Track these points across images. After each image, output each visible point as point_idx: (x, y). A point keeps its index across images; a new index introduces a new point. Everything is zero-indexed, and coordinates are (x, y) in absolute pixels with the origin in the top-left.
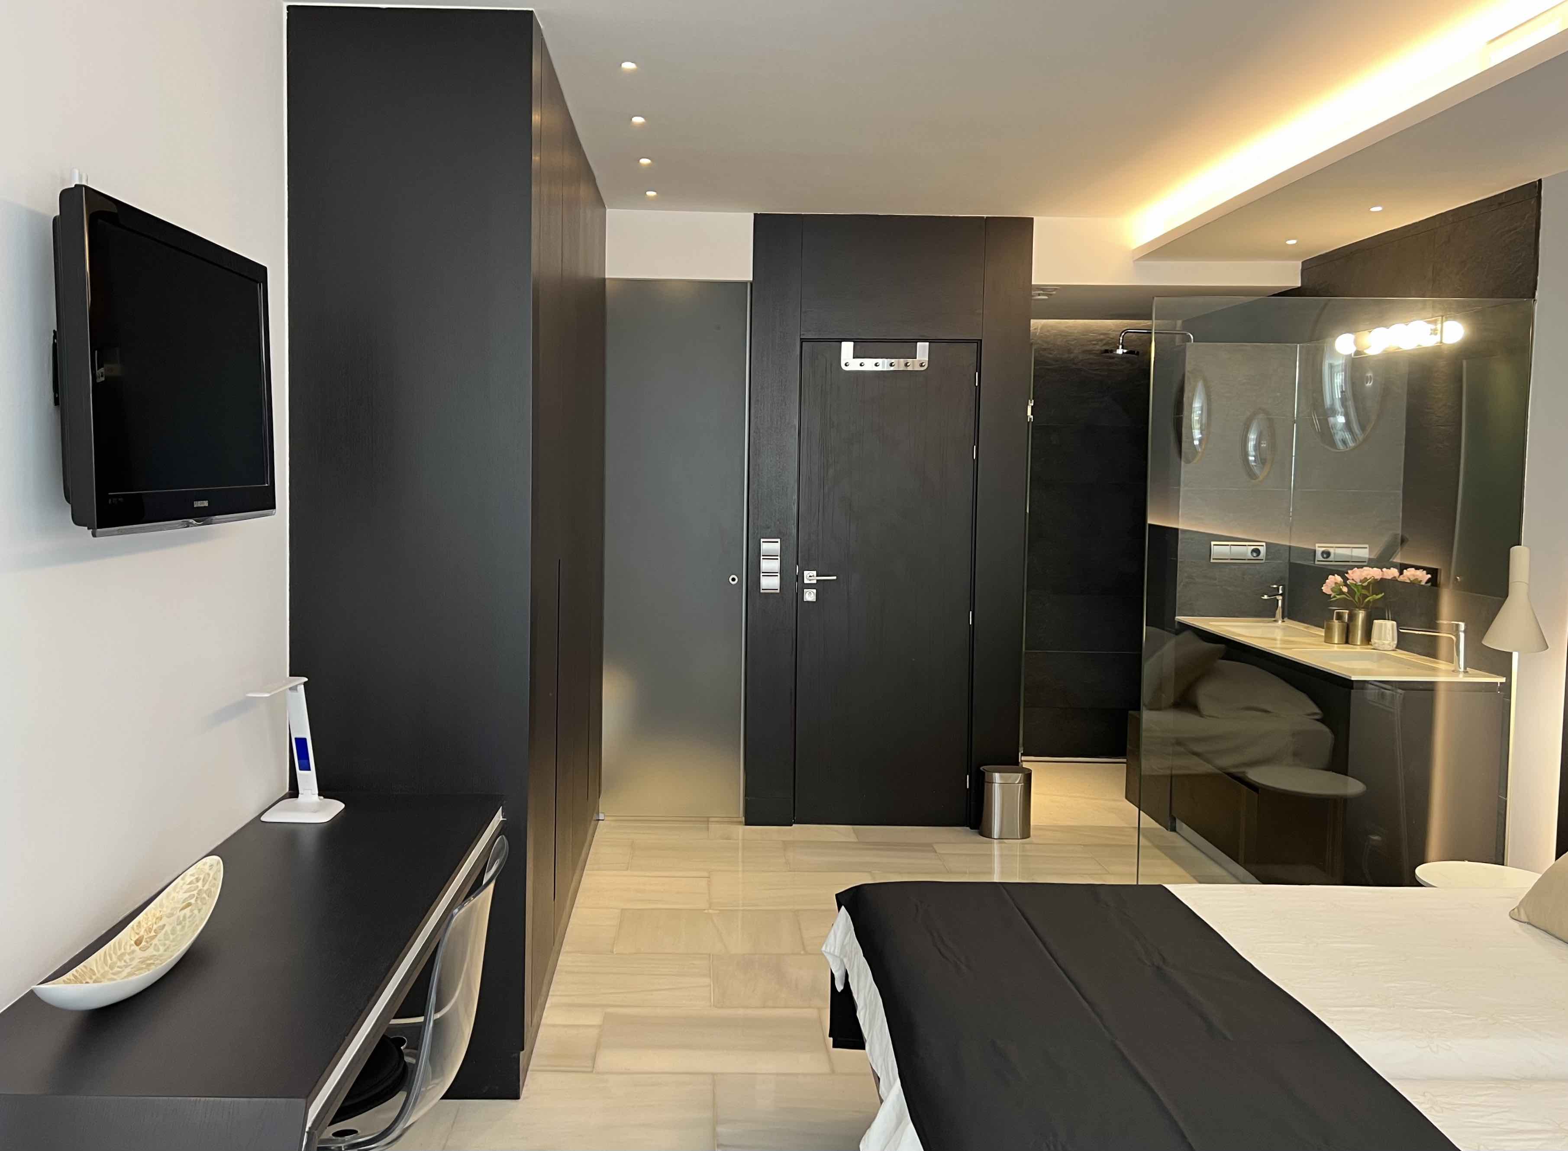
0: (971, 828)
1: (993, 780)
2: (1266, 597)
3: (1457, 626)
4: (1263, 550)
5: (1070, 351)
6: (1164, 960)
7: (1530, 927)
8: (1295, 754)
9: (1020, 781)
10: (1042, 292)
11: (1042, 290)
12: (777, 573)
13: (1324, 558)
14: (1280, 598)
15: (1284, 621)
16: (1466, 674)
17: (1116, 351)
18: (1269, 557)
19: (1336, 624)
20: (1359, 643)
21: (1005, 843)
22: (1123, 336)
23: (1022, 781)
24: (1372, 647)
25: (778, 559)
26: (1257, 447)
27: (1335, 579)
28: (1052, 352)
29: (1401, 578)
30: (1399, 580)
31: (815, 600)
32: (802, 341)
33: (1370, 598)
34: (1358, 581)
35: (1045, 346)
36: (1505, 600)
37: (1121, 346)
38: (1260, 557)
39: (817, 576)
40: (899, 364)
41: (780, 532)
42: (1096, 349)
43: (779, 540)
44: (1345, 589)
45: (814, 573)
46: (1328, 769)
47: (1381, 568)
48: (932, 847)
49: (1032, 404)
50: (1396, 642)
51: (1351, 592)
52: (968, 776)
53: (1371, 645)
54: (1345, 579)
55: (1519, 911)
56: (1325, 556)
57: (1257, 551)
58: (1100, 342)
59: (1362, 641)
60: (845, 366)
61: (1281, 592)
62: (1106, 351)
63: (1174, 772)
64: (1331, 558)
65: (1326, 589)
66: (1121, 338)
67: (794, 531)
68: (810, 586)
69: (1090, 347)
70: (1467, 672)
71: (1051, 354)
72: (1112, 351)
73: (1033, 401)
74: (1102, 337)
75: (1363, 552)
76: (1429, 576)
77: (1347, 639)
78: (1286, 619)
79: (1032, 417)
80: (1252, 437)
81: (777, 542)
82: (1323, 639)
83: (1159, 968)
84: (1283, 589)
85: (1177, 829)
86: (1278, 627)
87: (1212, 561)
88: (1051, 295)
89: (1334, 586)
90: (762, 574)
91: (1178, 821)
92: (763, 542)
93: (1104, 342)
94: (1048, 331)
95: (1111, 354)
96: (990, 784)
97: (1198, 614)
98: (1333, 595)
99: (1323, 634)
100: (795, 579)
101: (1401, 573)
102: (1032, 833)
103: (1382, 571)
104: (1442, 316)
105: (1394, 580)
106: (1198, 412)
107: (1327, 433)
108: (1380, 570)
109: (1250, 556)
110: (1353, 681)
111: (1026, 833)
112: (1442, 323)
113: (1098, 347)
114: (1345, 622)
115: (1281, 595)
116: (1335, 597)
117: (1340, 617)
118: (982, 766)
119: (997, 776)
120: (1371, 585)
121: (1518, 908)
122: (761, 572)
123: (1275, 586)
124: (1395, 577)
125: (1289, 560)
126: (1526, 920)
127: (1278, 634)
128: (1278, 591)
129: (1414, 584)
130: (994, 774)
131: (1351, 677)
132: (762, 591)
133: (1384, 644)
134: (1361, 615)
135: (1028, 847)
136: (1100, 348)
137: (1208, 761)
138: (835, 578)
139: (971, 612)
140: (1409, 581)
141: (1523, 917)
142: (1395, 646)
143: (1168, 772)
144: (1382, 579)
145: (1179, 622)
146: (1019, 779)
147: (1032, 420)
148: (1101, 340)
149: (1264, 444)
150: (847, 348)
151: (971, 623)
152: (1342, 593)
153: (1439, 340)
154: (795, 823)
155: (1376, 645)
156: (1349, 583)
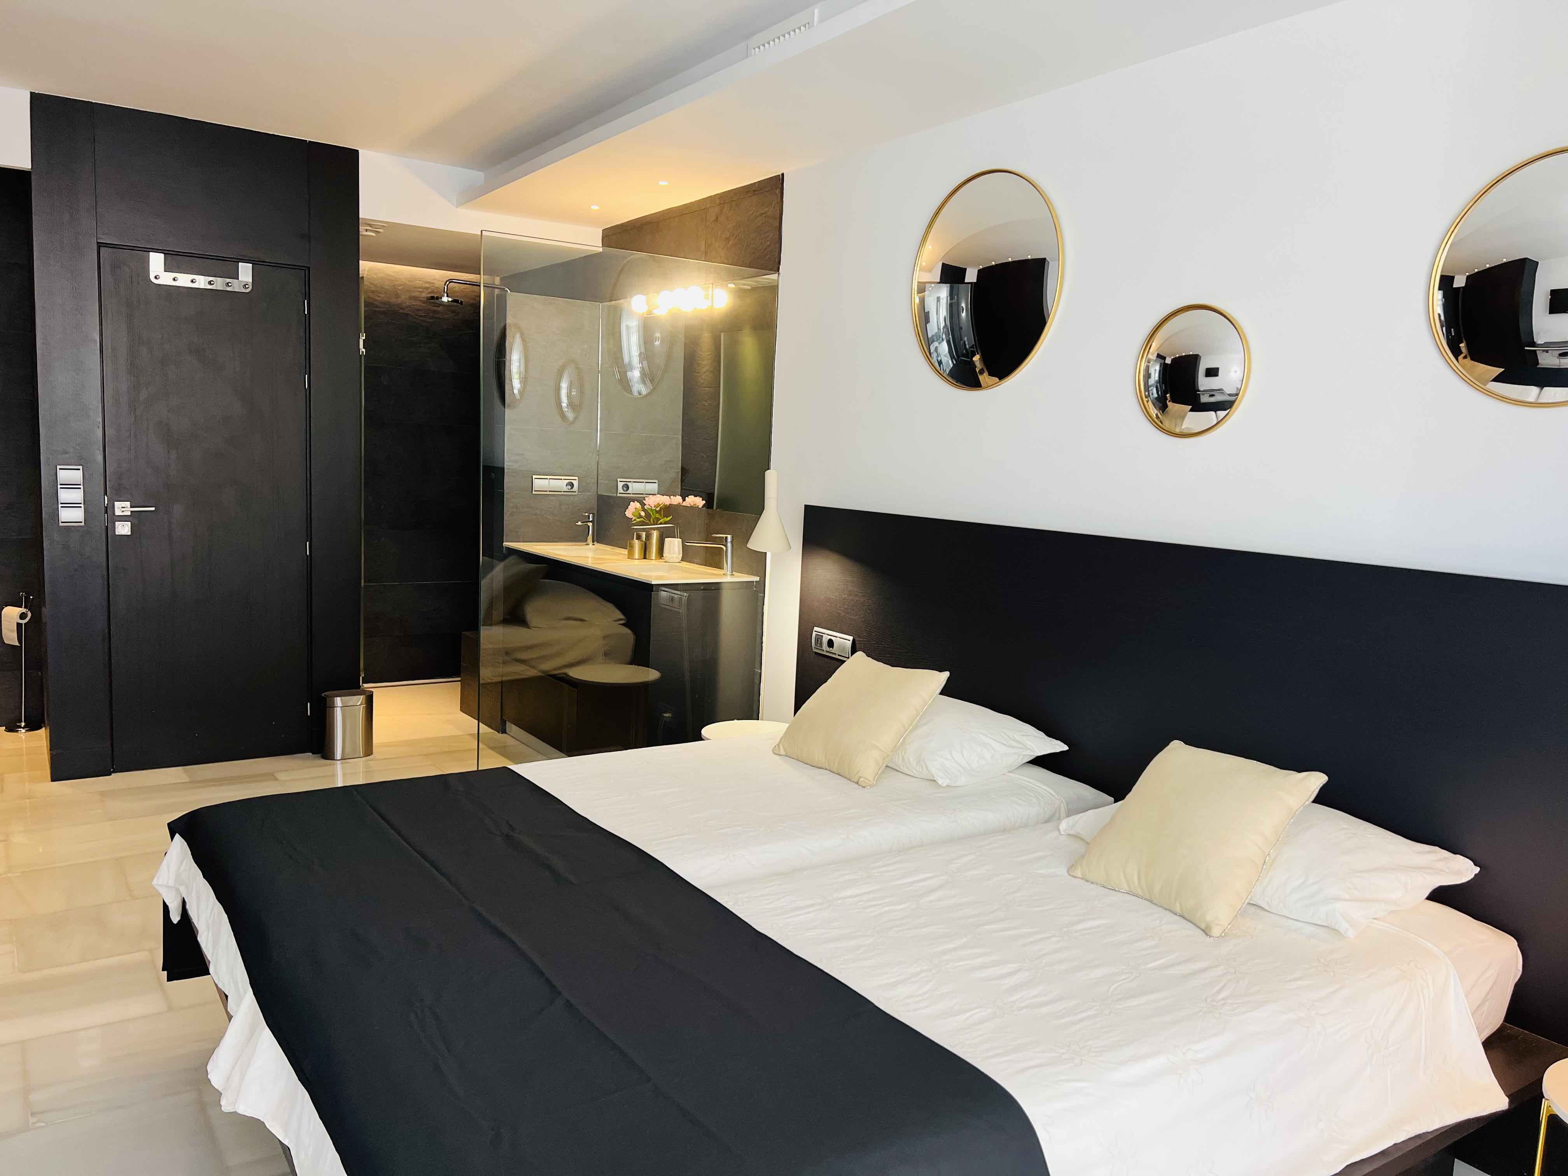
0: (313, 754)
1: (334, 704)
2: (579, 523)
3: (726, 538)
4: (576, 483)
5: (398, 296)
6: (512, 828)
7: (787, 757)
8: (606, 654)
9: (362, 702)
10: (369, 228)
11: (370, 225)
12: (81, 504)
13: (624, 490)
14: (590, 524)
15: (594, 544)
16: (733, 576)
17: (441, 298)
18: (581, 490)
19: (636, 543)
20: (654, 558)
21: (349, 763)
22: (448, 285)
23: (364, 702)
24: (664, 561)
25: (80, 488)
26: (569, 396)
27: (635, 505)
28: (380, 295)
29: (684, 504)
30: (683, 505)
31: (129, 533)
32: (100, 245)
33: (661, 520)
34: (653, 506)
35: (373, 288)
36: (760, 517)
37: (446, 295)
38: (573, 490)
39: (131, 507)
40: (219, 284)
41: (81, 458)
42: (423, 296)
43: (81, 467)
44: (643, 514)
45: (128, 504)
46: (631, 663)
47: (670, 496)
48: (273, 775)
49: (364, 338)
50: (681, 555)
51: (648, 516)
52: (309, 704)
53: (664, 559)
54: (643, 505)
55: (779, 747)
56: (625, 489)
57: (572, 485)
58: (425, 290)
59: (656, 558)
60: (156, 280)
61: (591, 519)
62: (432, 298)
63: (504, 679)
64: (630, 491)
65: (629, 513)
66: (446, 287)
67: (100, 458)
68: (123, 518)
69: (417, 294)
70: (733, 575)
71: (379, 297)
72: (437, 298)
73: (364, 334)
74: (427, 285)
75: (654, 487)
76: (704, 502)
77: (645, 555)
78: (595, 543)
79: (364, 350)
80: (564, 385)
81: (79, 469)
82: (627, 556)
83: (508, 836)
84: (593, 517)
85: (507, 732)
86: (589, 549)
87: (534, 493)
88: (379, 232)
89: (634, 511)
90: (60, 505)
91: (508, 724)
92: (60, 469)
93: (430, 290)
94: (376, 274)
95: (437, 301)
96: (332, 709)
97: (523, 540)
98: (634, 518)
99: (627, 553)
100: (103, 511)
101: (684, 500)
102: (374, 751)
103: (670, 498)
104: (713, 284)
105: (679, 505)
106: (516, 364)
107: (625, 383)
108: (668, 497)
109: (566, 489)
110: (653, 585)
111: (368, 750)
112: (713, 290)
113: (424, 295)
114: (642, 541)
115: (591, 522)
116: (635, 520)
117: (639, 537)
118: (324, 692)
119: (338, 701)
120: (662, 510)
121: (778, 745)
122: (59, 503)
123: (586, 514)
124: (680, 503)
125: (597, 492)
126: (784, 754)
127: (590, 554)
128: (589, 519)
129: (693, 508)
130: (336, 698)
131: (651, 582)
132: (61, 524)
133: (673, 557)
134: (655, 535)
135: (371, 763)
136: (427, 295)
137: (533, 667)
138: (153, 509)
139: (308, 543)
140: (689, 506)
141: (782, 752)
142: (680, 559)
143: (499, 679)
144: (670, 504)
145: (506, 547)
146: (361, 700)
147: (364, 354)
148: (427, 288)
149: (574, 392)
150: (156, 261)
151: (308, 554)
152: (640, 517)
153: (710, 305)
154: (114, 772)
155: (667, 559)
156: (646, 508)
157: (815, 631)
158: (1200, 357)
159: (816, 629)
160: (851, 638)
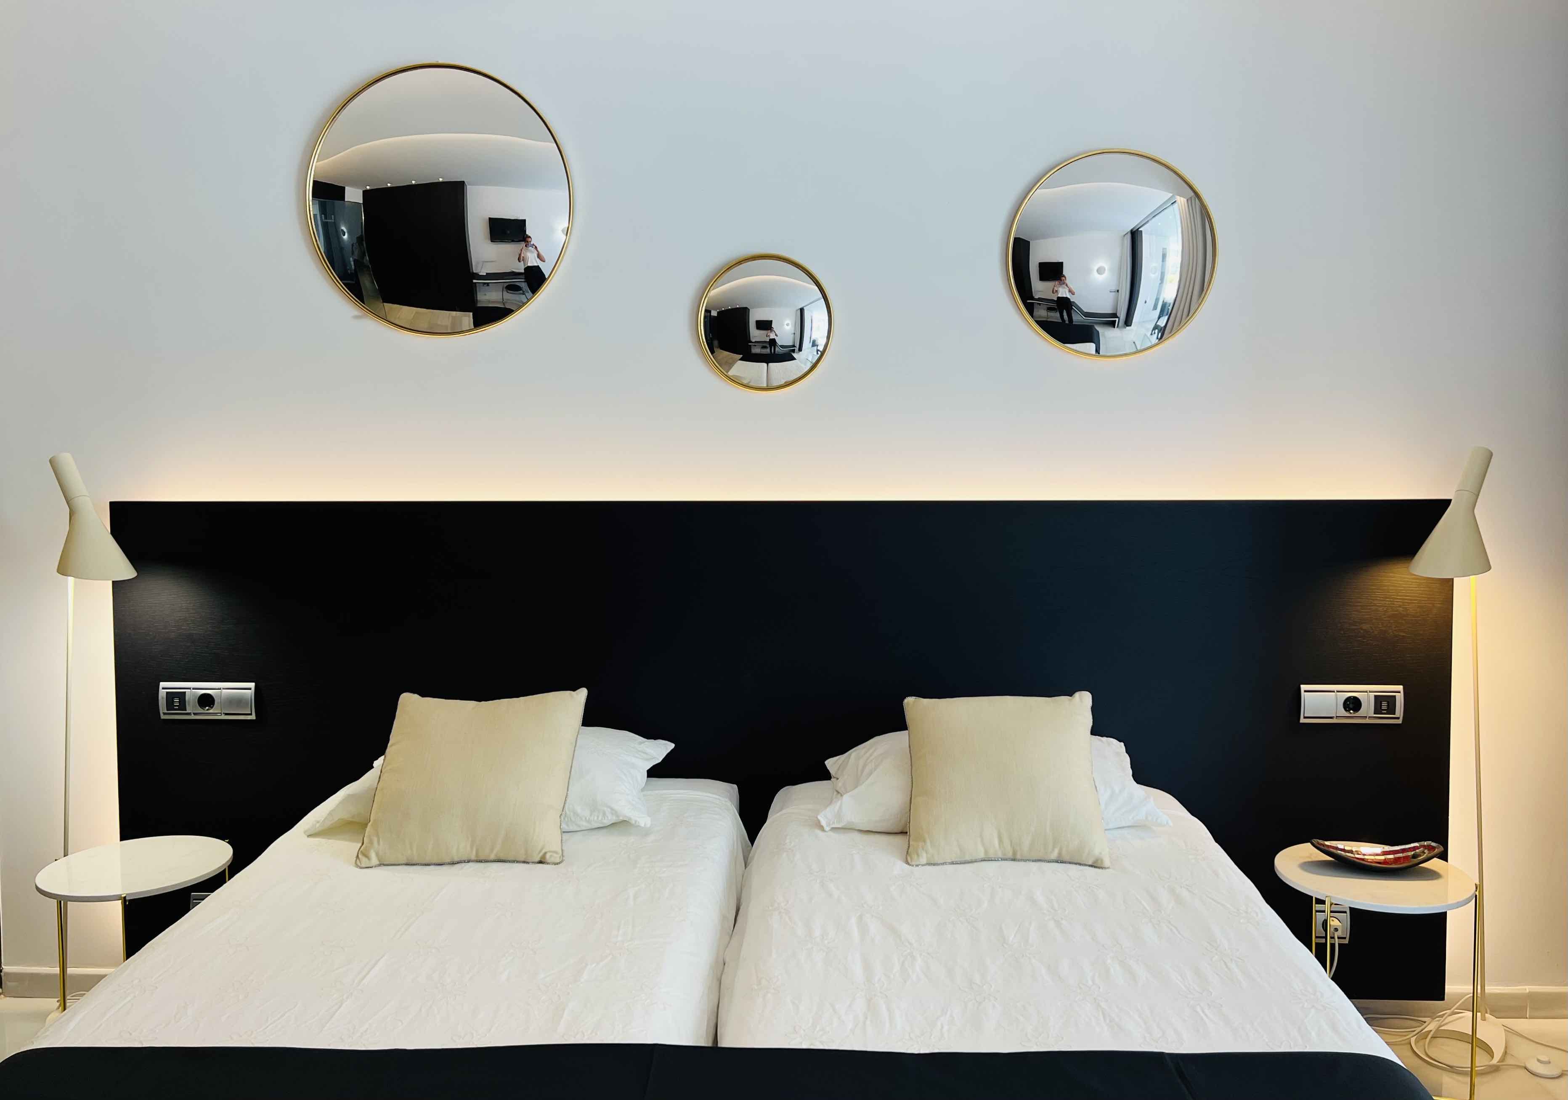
157: (163, 688)
158: (749, 310)
159: (162, 684)
160: (252, 685)
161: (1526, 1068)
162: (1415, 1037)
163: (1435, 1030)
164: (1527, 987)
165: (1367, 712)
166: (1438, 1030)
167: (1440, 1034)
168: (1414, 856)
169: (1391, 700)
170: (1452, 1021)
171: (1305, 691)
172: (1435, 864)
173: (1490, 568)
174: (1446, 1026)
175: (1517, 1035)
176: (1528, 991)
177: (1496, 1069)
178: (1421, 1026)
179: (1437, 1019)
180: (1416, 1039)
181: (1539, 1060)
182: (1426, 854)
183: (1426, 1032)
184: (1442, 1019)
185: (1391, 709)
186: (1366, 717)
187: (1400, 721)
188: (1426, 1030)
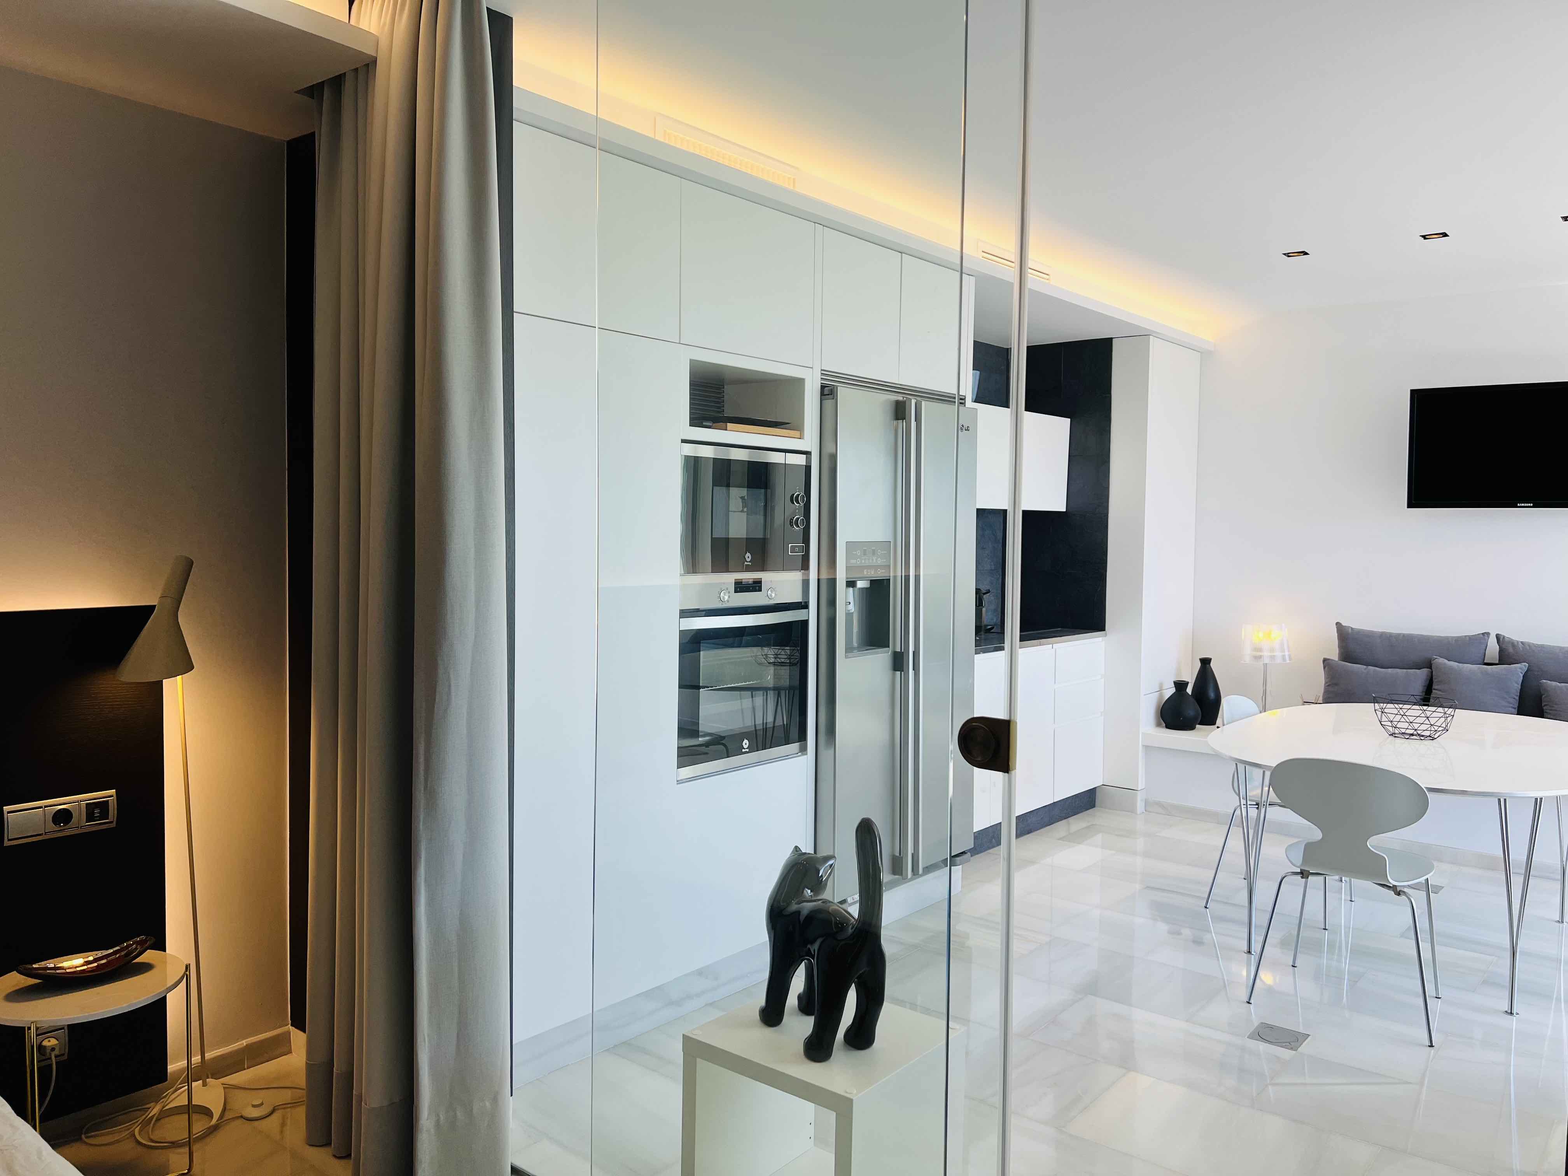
161: (242, 1117)
162: (139, 1127)
163: (158, 1113)
164: (244, 1041)
165: (80, 824)
166: (161, 1111)
167: (165, 1114)
168: (127, 955)
169: (103, 806)
170: (175, 1098)
171: (9, 812)
172: (149, 956)
173: (192, 668)
174: (170, 1105)
175: (237, 1089)
176: (245, 1044)
177: (215, 1128)
178: (145, 1114)
179: (161, 1101)
180: (140, 1128)
181: (254, 1106)
182: (138, 950)
183: (149, 1118)
184: (165, 1099)
185: (105, 814)
186: (78, 827)
187: (114, 825)
188: (150, 1115)
